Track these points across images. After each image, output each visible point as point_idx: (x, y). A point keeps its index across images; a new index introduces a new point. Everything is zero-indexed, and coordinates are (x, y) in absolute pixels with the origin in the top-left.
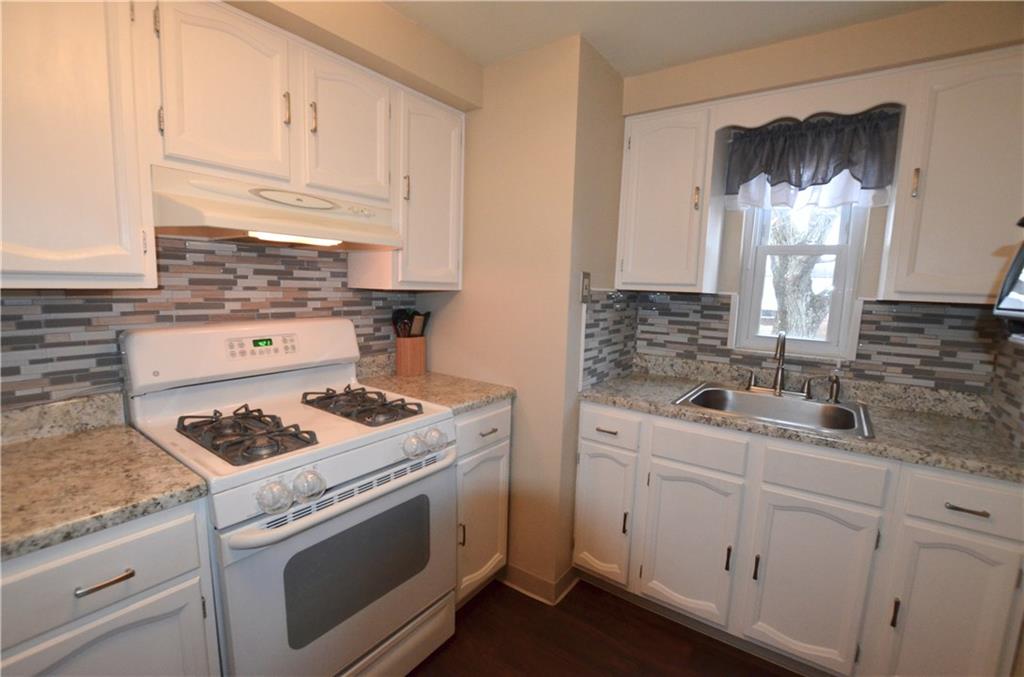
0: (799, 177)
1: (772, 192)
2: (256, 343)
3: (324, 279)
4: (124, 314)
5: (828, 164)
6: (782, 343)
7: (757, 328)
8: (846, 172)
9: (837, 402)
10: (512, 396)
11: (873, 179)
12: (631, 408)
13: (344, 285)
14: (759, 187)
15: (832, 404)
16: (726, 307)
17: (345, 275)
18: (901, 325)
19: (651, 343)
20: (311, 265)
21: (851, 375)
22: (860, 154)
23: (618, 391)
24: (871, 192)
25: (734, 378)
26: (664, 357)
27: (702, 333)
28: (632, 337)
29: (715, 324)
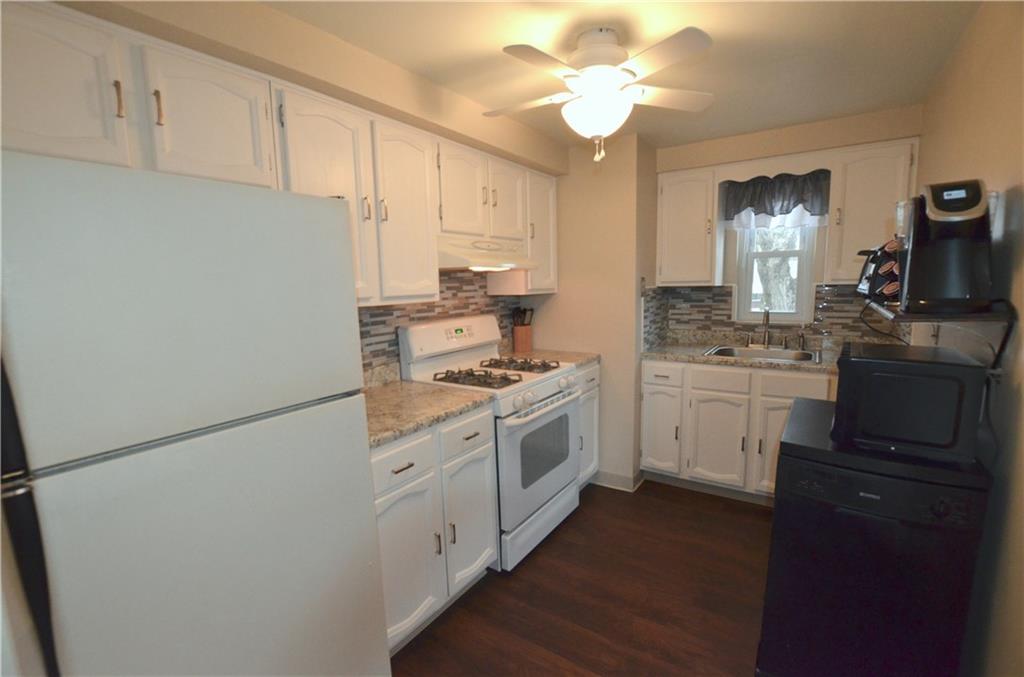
0: (772, 209)
1: (756, 219)
2: (456, 331)
3: (475, 291)
4: (398, 317)
5: (789, 201)
6: (767, 315)
7: (750, 308)
8: (800, 206)
9: (803, 349)
10: (598, 359)
11: (817, 210)
12: (676, 360)
13: (485, 293)
14: (748, 217)
15: (800, 351)
16: (729, 294)
17: (485, 287)
18: (840, 299)
19: (679, 321)
20: (470, 282)
21: (811, 332)
22: (808, 196)
23: (666, 352)
24: (817, 218)
25: (737, 341)
26: (689, 330)
27: (714, 312)
28: (665, 318)
29: (722, 306)
